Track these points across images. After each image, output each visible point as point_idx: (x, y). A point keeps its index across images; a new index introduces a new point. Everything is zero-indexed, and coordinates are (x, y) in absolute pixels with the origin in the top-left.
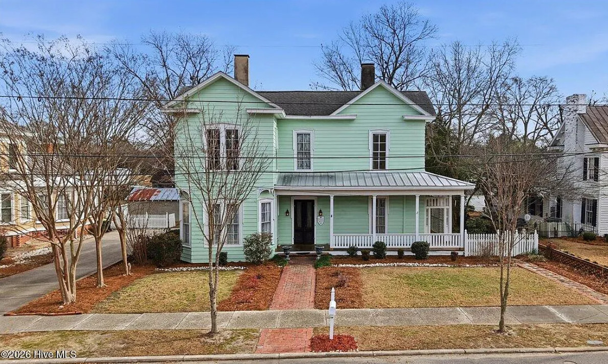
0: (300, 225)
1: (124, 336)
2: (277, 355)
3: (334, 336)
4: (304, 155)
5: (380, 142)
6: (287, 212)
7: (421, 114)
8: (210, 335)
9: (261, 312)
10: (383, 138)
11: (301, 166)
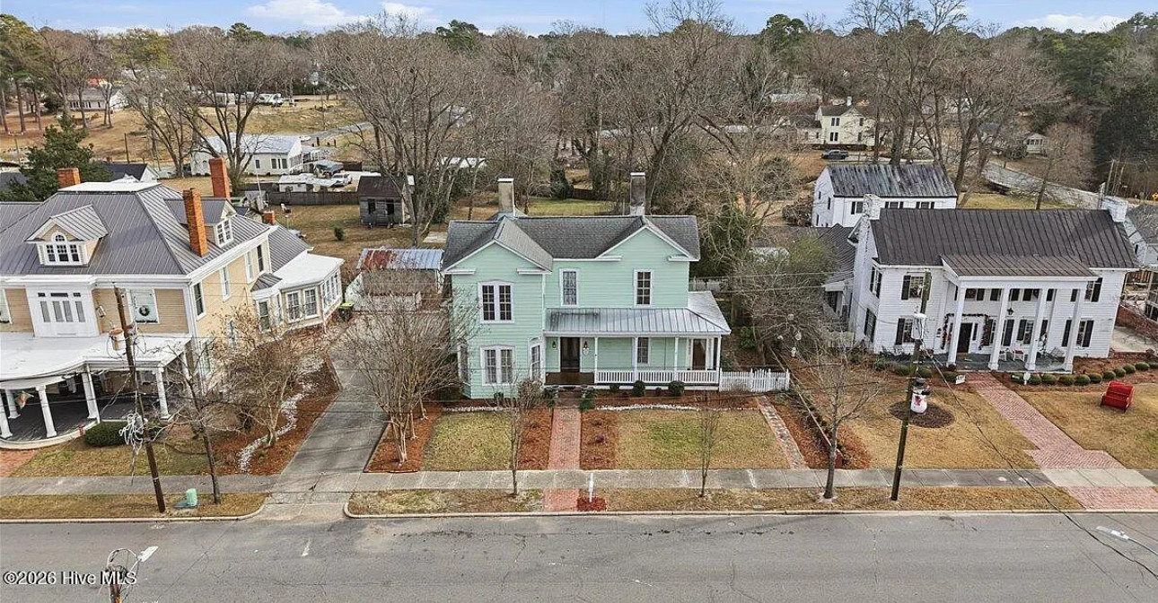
0: (566, 353)
1: (458, 494)
2: (557, 513)
3: (593, 499)
4: (570, 291)
5: (644, 279)
6: (554, 344)
7: (683, 255)
8: (513, 495)
9: (542, 471)
10: (648, 275)
11: (567, 301)
